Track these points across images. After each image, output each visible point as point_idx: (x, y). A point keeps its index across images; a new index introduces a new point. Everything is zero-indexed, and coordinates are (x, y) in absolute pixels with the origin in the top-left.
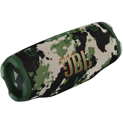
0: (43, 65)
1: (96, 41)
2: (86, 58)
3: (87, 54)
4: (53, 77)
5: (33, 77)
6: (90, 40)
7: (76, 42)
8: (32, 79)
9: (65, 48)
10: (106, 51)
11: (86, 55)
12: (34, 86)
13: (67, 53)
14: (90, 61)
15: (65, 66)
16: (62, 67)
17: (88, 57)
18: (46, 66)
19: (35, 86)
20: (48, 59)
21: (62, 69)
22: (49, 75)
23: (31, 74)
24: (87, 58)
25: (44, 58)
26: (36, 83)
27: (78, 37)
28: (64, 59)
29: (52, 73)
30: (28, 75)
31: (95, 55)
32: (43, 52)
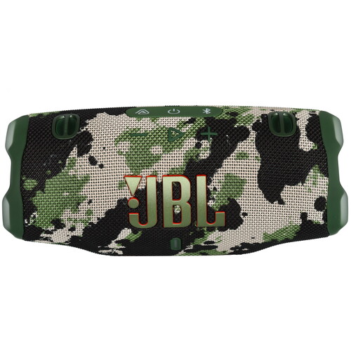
0: (71, 173)
1: (259, 164)
2: (208, 199)
3: (215, 189)
4: (89, 212)
5: (32, 193)
6: (243, 156)
7: (198, 146)
8: (29, 197)
9: (156, 150)
10: (281, 202)
11: (208, 192)
12: (32, 216)
13: (155, 167)
14: (220, 211)
15: (134, 197)
16: (123, 197)
17: (213, 199)
18: (79, 179)
19: (34, 217)
20: (93, 161)
21: (122, 203)
22: (79, 204)
23: (30, 184)
24: (210, 199)
25: (85, 155)
26: (37, 210)
27: (216, 134)
28: (140, 178)
29: (90, 202)
30: (22, 182)
31: (240, 201)
32: (92, 140)
